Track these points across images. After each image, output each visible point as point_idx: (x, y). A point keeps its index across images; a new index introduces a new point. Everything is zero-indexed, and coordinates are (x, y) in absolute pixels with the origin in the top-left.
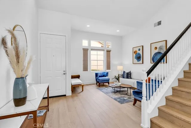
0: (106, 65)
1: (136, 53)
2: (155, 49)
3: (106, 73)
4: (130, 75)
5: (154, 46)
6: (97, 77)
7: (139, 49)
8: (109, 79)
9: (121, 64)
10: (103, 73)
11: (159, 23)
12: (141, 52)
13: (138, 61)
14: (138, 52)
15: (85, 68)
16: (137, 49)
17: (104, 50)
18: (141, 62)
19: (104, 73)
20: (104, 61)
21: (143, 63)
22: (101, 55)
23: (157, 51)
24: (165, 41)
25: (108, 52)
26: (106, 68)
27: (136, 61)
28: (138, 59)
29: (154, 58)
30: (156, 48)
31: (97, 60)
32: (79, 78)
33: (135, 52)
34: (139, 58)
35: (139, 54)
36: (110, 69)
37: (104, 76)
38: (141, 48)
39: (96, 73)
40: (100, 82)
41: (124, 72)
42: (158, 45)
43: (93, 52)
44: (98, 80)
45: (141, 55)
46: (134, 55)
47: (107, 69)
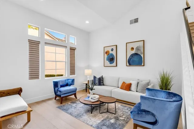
0: (69, 69)
1: (108, 54)
2: (131, 50)
3: (70, 81)
4: (103, 80)
5: (130, 46)
6: (56, 89)
7: (112, 49)
8: (76, 89)
9: (88, 67)
10: (66, 80)
11: (136, 21)
12: (114, 53)
13: (110, 63)
14: (111, 52)
15: (34, 74)
16: (109, 49)
17: (66, 47)
18: (114, 64)
19: (68, 80)
20: (66, 62)
21: (116, 66)
22: (62, 54)
23: (133, 52)
24: (143, 41)
25: (73, 50)
26: (69, 73)
27: (108, 63)
28: (111, 61)
29: (130, 60)
30: (133, 49)
31: (56, 61)
32: (20, 94)
33: (106, 53)
34: (111, 59)
35: (112, 55)
36: (74, 74)
37: (67, 85)
38: (114, 48)
39: (54, 82)
40: (62, 96)
41: (95, 77)
42: (135, 46)
43: (48, 48)
44: (59, 93)
45: (114, 56)
46: (106, 56)
47: (71, 74)
